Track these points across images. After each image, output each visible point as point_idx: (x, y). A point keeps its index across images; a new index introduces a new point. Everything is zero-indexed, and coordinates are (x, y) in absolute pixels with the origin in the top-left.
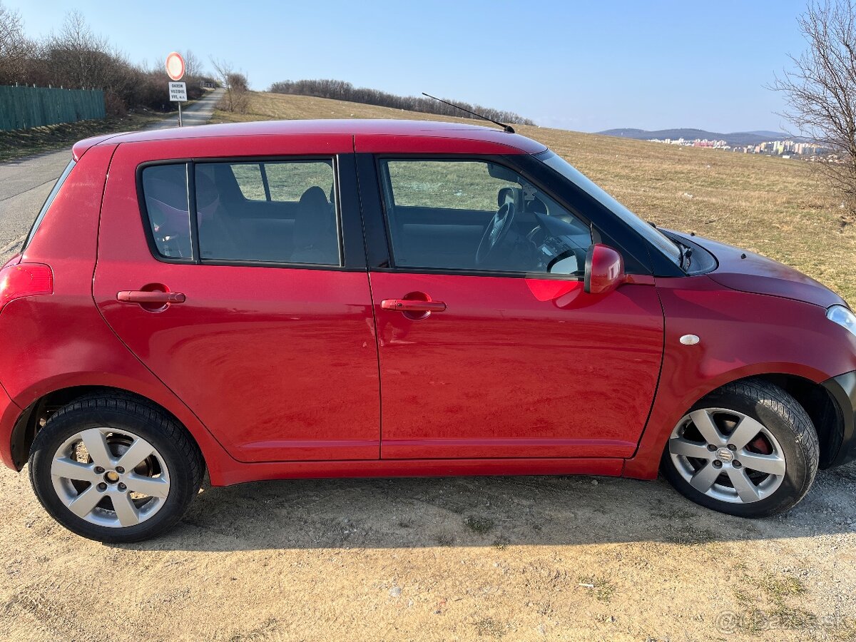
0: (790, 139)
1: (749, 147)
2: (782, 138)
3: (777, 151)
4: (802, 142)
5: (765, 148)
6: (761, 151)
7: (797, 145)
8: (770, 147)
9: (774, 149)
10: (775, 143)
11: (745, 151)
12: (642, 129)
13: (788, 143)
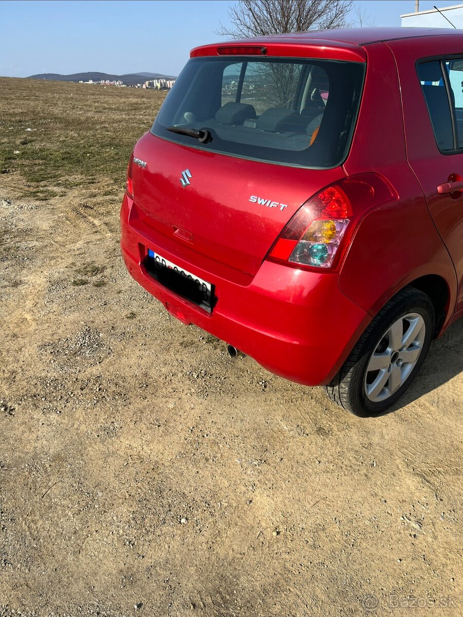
0: (163, 78)
1: (138, 85)
2: (158, 77)
3: (157, 87)
4: (171, 80)
5: (149, 85)
6: (147, 88)
7: (168, 82)
8: (151, 84)
9: (155, 86)
10: (154, 81)
11: (137, 87)
12: (59, 74)
13: (162, 81)
